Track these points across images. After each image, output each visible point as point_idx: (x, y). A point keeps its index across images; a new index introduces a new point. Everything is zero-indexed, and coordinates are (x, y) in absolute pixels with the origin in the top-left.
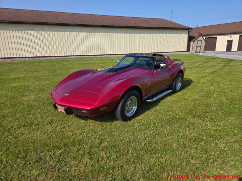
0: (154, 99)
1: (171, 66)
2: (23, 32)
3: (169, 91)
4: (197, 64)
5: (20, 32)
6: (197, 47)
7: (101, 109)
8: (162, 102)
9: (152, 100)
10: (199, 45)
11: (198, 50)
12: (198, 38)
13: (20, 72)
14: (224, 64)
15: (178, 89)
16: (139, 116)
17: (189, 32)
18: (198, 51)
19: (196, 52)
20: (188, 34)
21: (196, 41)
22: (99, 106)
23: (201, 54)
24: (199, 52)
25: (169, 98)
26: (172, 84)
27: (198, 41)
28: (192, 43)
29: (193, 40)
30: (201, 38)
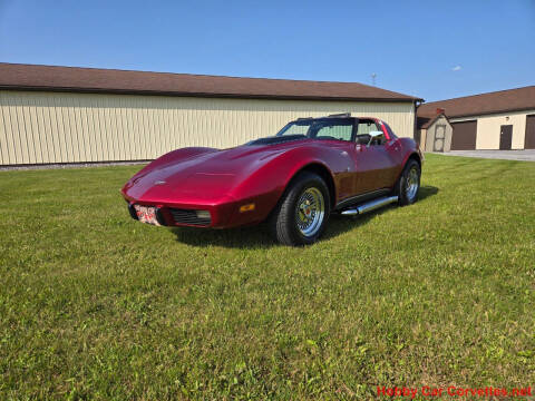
0: (361, 210)
1: (393, 142)
2: (59, 109)
3: (391, 199)
4: (442, 168)
5: (52, 109)
6: (436, 139)
7: (243, 209)
8: (377, 217)
9: (355, 212)
10: (440, 135)
11: (439, 145)
12: (436, 120)
13: (50, 183)
14: (501, 167)
15: (410, 196)
16: (328, 238)
17: (416, 108)
18: (439, 149)
19: (435, 150)
20: (416, 111)
21: (433, 127)
22: (237, 199)
23: (444, 154)
24: (442, 151)
25: (392, 213)
26: (397, 183)
27: (437, 126)
28: (423, 132)
29: (427, 125)
30: (443, 121)
